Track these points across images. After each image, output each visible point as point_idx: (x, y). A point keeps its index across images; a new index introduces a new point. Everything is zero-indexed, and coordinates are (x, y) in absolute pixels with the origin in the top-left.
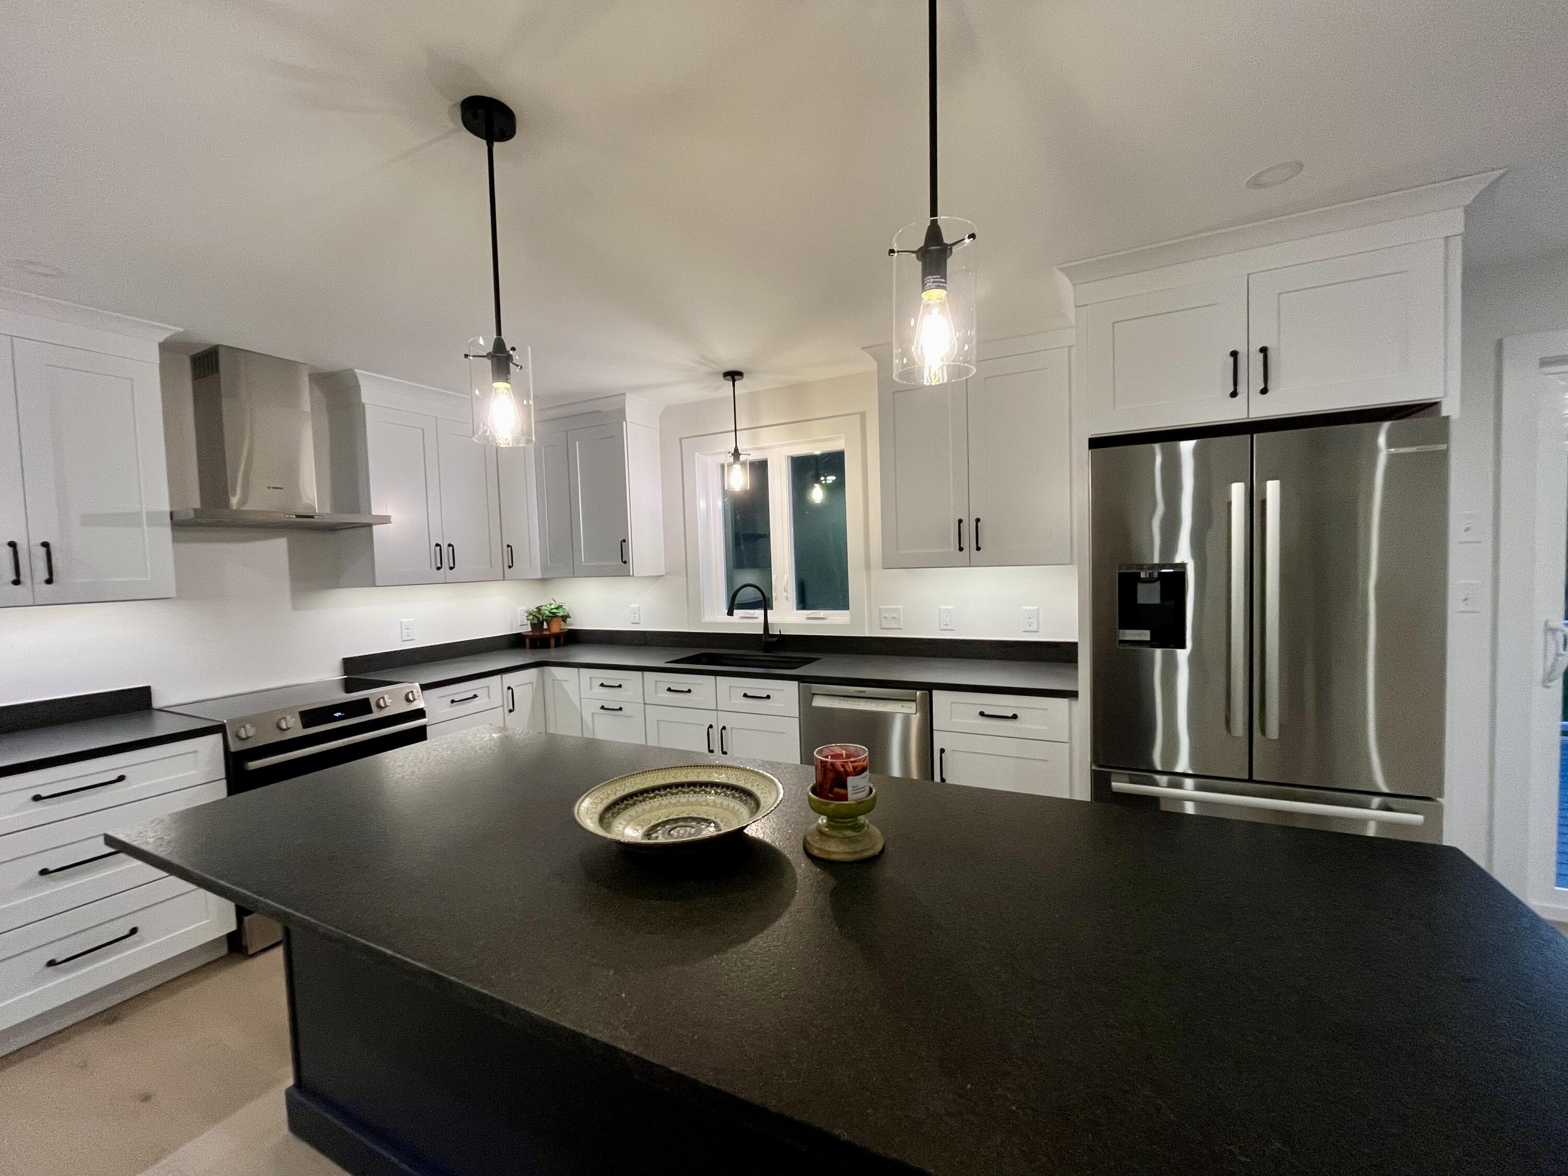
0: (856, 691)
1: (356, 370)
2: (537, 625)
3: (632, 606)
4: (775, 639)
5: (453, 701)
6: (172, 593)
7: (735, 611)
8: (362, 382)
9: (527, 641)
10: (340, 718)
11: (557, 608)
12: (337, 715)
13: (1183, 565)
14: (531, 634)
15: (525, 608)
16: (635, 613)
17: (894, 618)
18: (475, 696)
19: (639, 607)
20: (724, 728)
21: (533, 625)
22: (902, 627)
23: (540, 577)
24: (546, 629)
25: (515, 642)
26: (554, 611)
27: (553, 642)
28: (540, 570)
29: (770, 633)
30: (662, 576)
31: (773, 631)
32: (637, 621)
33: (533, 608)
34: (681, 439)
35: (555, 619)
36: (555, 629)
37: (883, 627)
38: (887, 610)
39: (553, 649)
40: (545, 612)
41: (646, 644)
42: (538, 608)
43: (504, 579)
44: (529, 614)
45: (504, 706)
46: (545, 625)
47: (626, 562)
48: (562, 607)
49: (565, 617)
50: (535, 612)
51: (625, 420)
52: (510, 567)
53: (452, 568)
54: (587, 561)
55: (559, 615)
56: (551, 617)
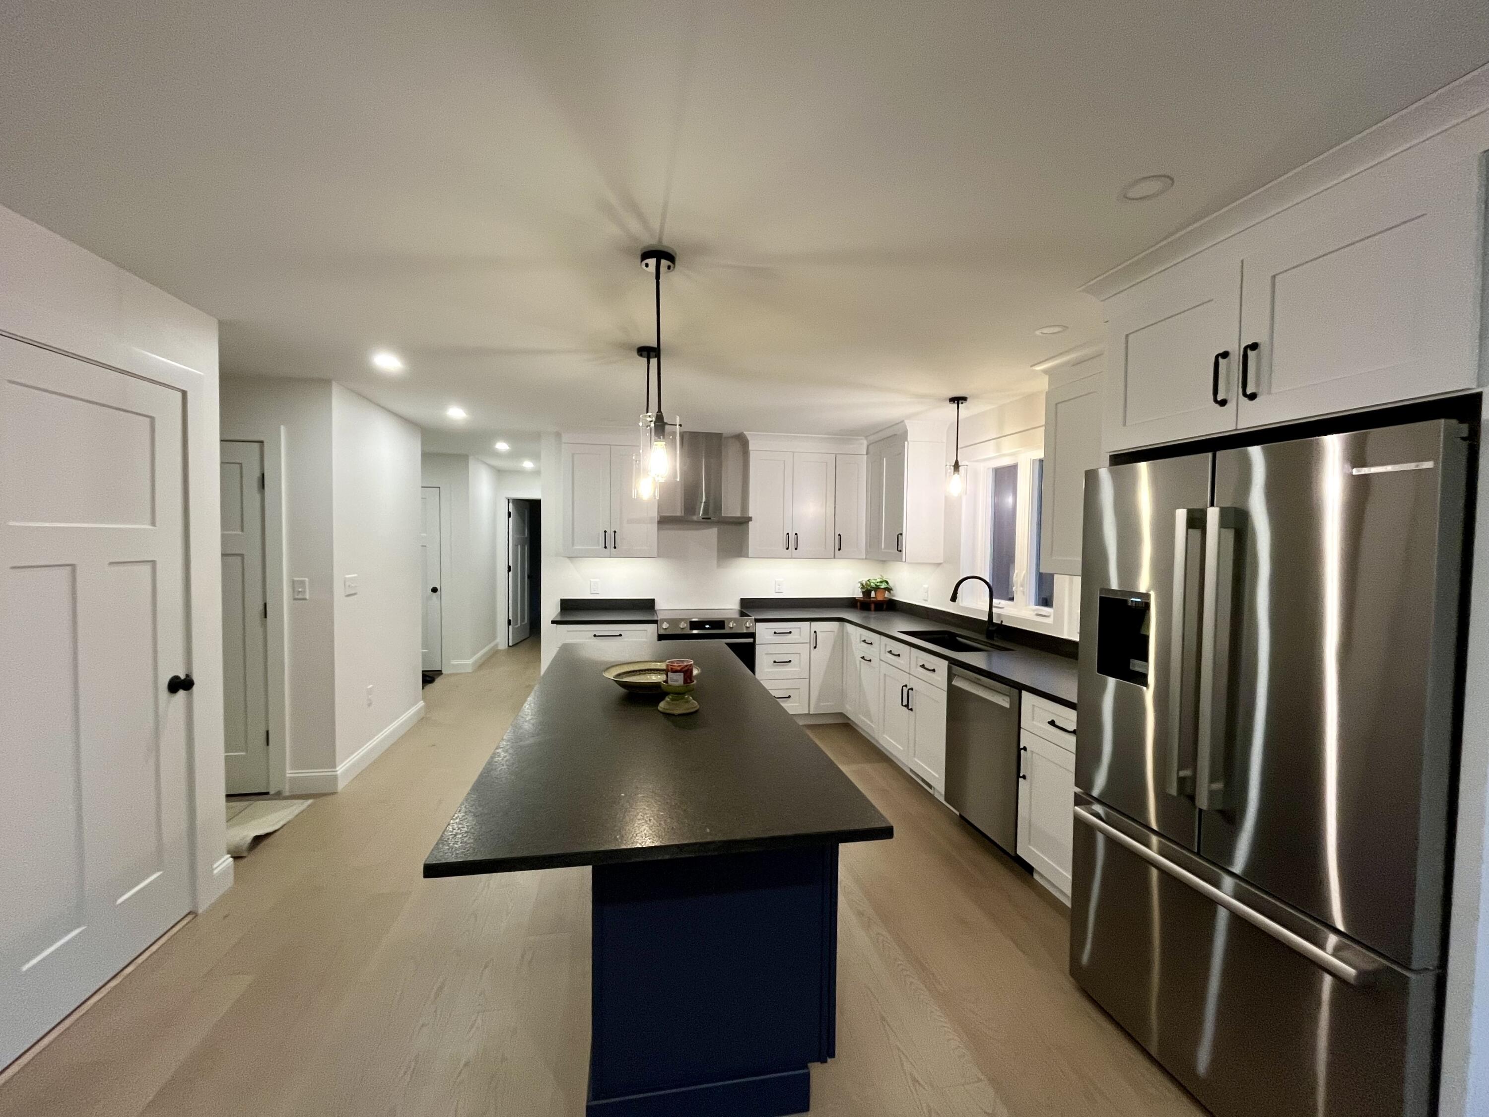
0: (975, 678)
1: (745, 432)
2: (867, 592)
3: (924, 587)
5: (775, 633)
6: (656, 555)
8: (749, 438)
9: (858, 604)
10: (708, 629)
11: (881, 582)
12: (707, 626)
13: (1147, 596)
14: (862, 599)
15: (860, 580)
16: (925, 593)
18: (790, 632)
19: (928, 588)
20: (911, 689)
21: (863, 593)
23: (865, 557)
24: (873, 597)
25: (850, 604)
26: (878, 584)
27: (873, 606)
28: (865, 552)
30: (940, 564)
32: (926, 598)
33: (864, 580)
35: (879, 590)
36: (880, 597)
39: (873, 613)
40: (872, 584)
41: (928, 618)
42: (868, 580)
43: (834, 557)
44: (862, 584)
45: (810, 643)
46: (873, 594)
47: (901, 551)
48: (887, 582)
49: (889, 589)
50: (866, 584)
51: (907, 440)
52: (839, 549)
53: (796, 549)
54: (885, 548)
55: (882, 587)
56: (877, 588)
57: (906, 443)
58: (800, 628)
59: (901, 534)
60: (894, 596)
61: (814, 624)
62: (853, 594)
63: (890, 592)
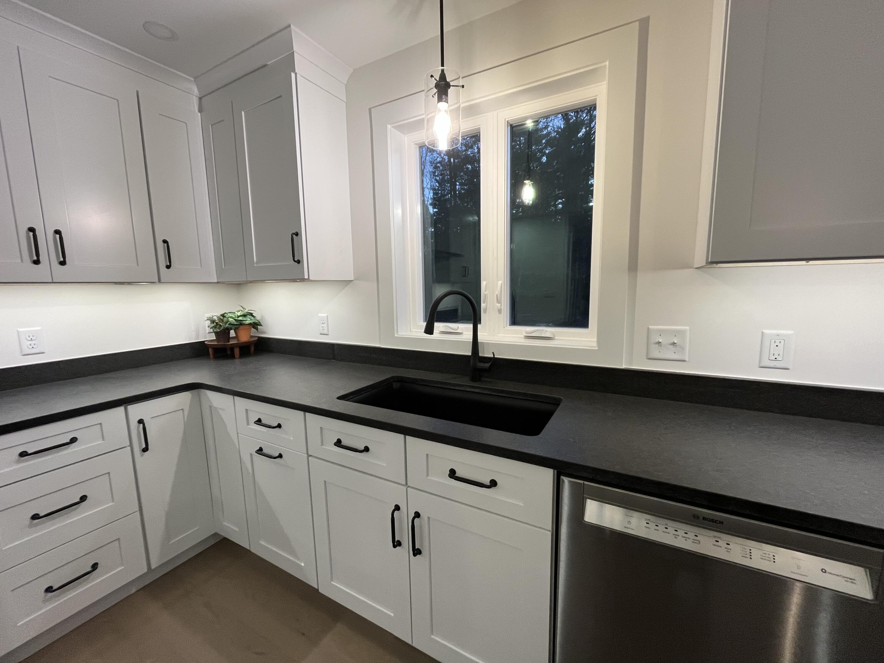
2: (222, 332)
3: (320, 315)
4: (487, 365)
5: (23, 454)
7: (435, 324)
9: (211, 351)
11: (244, 316)
14: (215, 343)
15: (209, 315)
16: (323, 323)
17: (674, 344)
18: (74, 442)
19: (327, 316)
20: (417, 515)
21: (216, 333)
22: (687, 360)
23: (216, 281)
24: (233, 338)
25: (196, 352)
26: (240, 318)
27: (237, 351)
28: (215, 272)
29: (480, 355)
30: (350, 281)
31: (483, 353)
32: (325, 332)
33: (216, 314)
34: (370, 110)
35: (241, 327)
36: (244, 337)
37: (652, 356)
38: (661, 333)
39: (238, 360)
40: (231, 320)
41: (334, 358)
42: (223, 315)
43: (160, 281)
44: (213, 321)
45: (131, 445)
46: (232, 333)
47: (298, 262)
48: (251, 314)
49: (255, 325)
50: (220, 319)
51: (294, 70)
52: (168, 267)
53: (63, 263)
54: (259, 261)
55: (247, 322)
56: (239, 325)
57: (293, 75)
58: (101, 424)
59: (297, 234)
60: (264, 333)
61: (132, 408)
62: (198, 336)
63: (257, 329)
